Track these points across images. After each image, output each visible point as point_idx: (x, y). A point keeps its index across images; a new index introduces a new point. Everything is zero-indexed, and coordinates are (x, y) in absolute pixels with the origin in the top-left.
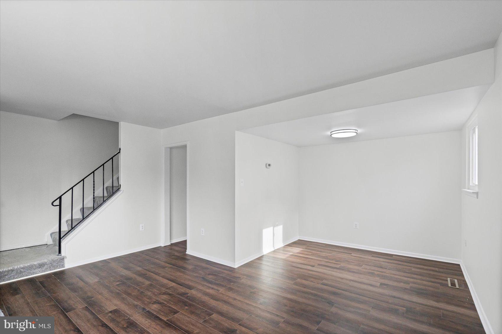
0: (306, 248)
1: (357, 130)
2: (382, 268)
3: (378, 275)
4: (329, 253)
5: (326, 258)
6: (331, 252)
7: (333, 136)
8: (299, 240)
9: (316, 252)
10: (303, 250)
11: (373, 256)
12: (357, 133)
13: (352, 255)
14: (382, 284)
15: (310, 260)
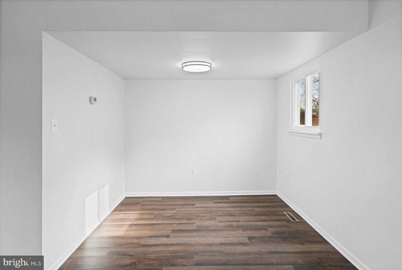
0: (143, 209)
1: (211, 64)
2: (233, 216)
3: (237, 227)
4: (173, 209)
5: (173, 217)
6: (174, 207)
7: (184, 68)
8: (126, 198)
9: (157, 212)
10: (141, 212)
11: (215, 203)
12: (210, 67)
13: (196, 205)
14: (250, 238)
15: (158, 226)
